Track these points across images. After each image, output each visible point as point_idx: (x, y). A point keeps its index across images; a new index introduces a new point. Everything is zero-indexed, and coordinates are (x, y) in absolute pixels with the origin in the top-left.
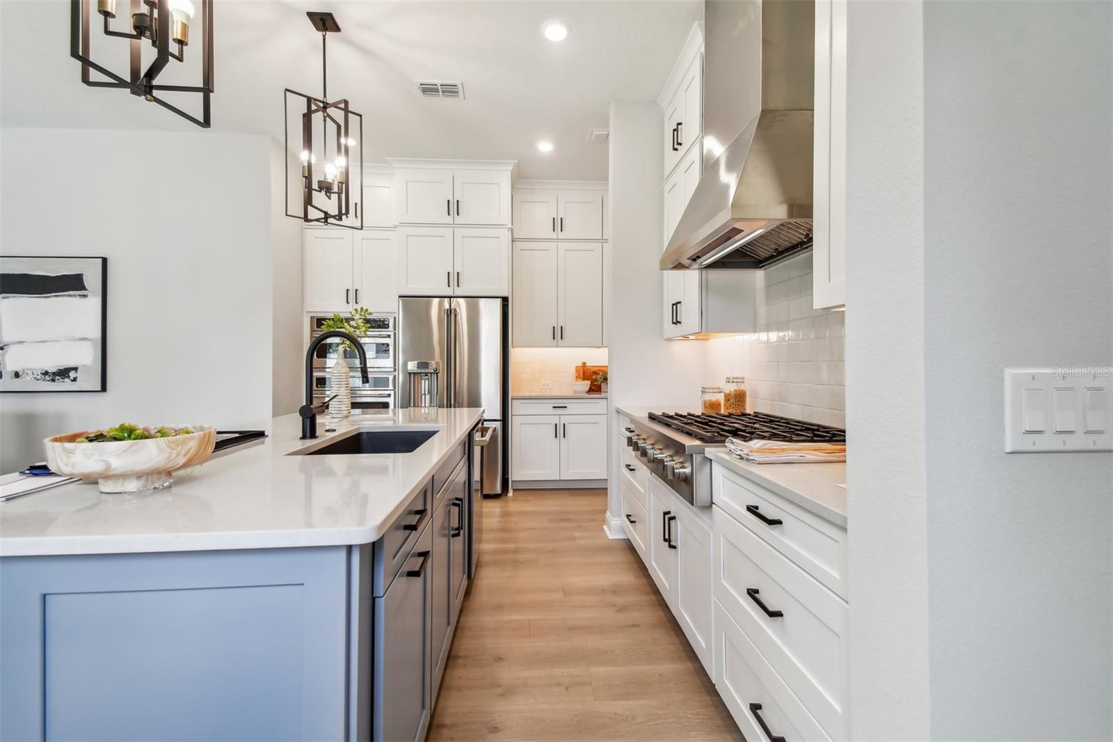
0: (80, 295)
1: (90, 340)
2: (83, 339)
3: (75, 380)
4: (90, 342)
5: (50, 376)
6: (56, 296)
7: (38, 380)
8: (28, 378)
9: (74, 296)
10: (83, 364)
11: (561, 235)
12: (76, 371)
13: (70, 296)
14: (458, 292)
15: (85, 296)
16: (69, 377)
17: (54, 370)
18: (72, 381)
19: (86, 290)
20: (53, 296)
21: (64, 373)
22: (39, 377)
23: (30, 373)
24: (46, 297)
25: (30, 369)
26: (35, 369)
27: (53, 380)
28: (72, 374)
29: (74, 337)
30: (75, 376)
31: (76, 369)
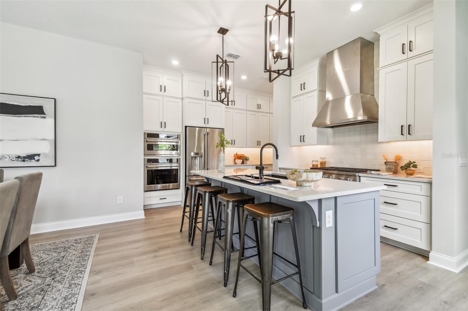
0: (41, 117)
1: (47, 140)
2: (43, 139)
3: (38, 160)
4: (48, 141)
5: (21, 159)
6: (25, 116)
7: (13, 161)
8: (6, 160)
9: (37, 117)
10: (44, 152)
11: (234, 107)
12: (39, 156)
13: (35, 117)
14: (208, 126)
15: (44, 117)
16: (34, 159)
17: (25, 155)
18: (36, 161)
19: (46, 114)
20: (23, 116)
21: (31, 157)
22: (14, 159)
23: (7, 157)
24: (18, 117)
25: (7, 155)
26: (11, 155)
27: (24, 161)
28: (36, 158)
29: (38, 139)
30: (38, 158)
31: (39, 155)
